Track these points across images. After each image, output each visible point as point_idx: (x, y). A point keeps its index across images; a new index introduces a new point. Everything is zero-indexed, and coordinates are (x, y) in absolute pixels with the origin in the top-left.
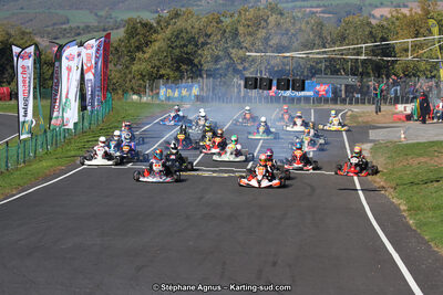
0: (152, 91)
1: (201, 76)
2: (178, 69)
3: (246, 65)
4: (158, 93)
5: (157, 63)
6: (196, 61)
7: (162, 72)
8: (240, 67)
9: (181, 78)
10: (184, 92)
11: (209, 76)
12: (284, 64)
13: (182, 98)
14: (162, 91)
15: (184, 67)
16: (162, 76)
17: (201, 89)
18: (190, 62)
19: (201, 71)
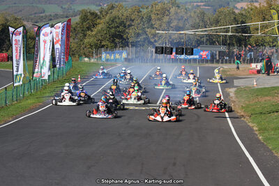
0: (97, 55)
1: (128, 46)
2: (113, 41)
3: (156, 39)
4: (101, 57)
5: (100, 38)
6: (125, 36)
7: (103, 43)
8: (152, 40)
9: (116, 47)
10: (117, 56)
11: (133, 46)
12: (180, 38)
13: (116, 60)
14: (104, 56)
15: (117, 40)
16: (103, 46)
17: (128, 54)
18: (121, 37)
19: (128, 42)
